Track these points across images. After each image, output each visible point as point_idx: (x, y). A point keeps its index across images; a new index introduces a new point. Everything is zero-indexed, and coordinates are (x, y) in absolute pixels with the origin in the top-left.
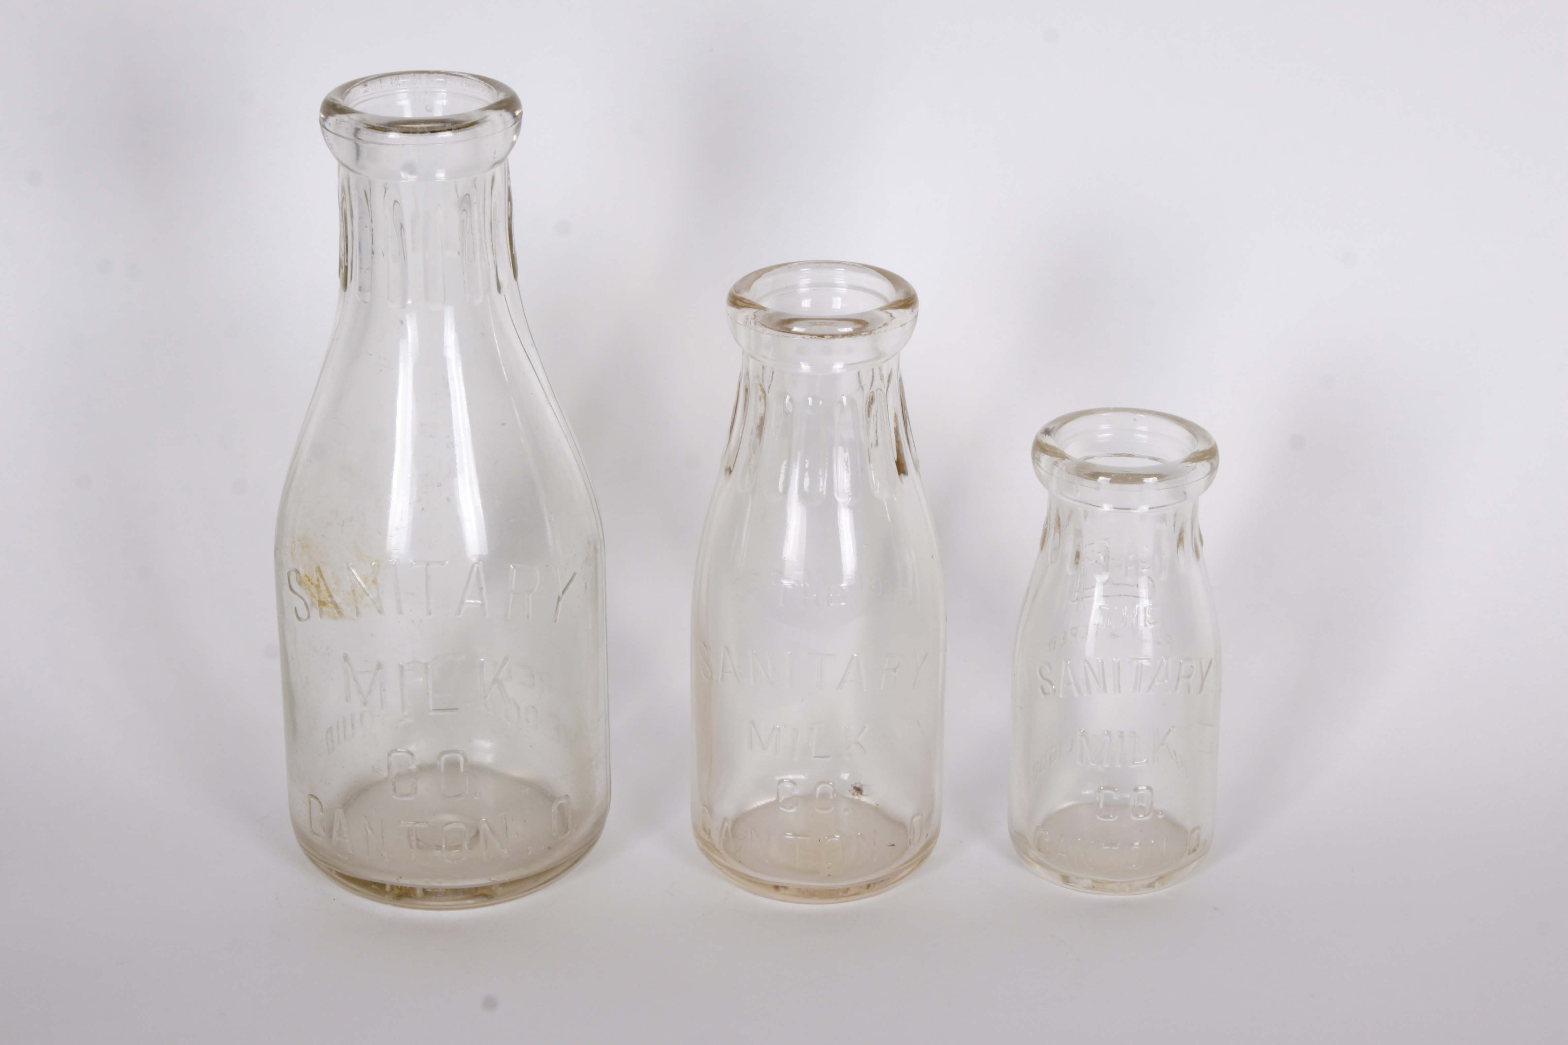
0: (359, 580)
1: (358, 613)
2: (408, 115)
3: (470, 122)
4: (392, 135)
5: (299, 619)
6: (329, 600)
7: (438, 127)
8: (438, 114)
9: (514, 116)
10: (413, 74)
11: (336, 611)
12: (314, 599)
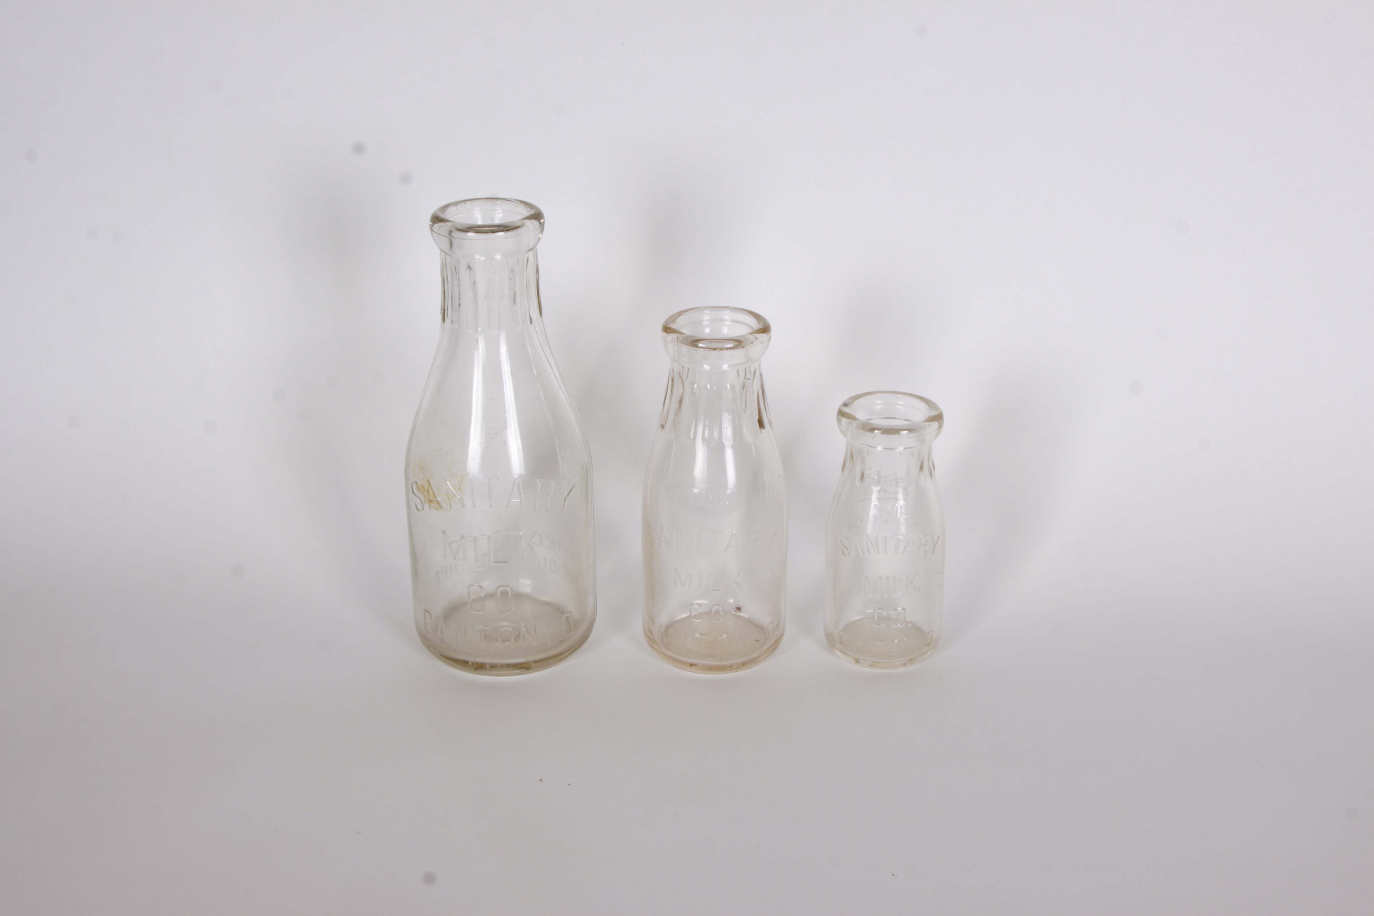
0: (451, 487)
1: (450, 507)
2: (480, 222)
3: (514, 227)
4: (470, 234)
5: (418, 510)
6: (434, 499)
7: (495, 230)
8: (497, 222)
9: (540, 223)
10: (483, 200)
11: (438, 506)
12: (426, 499)
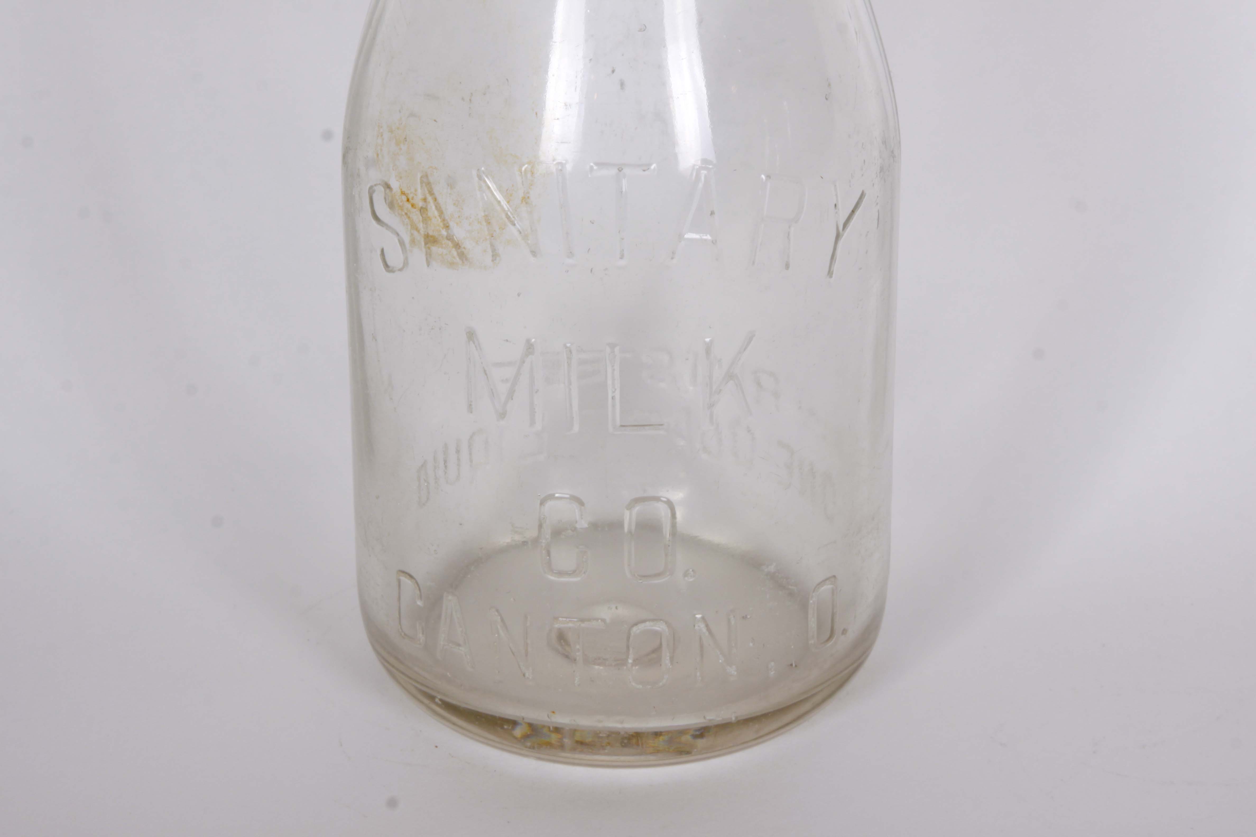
0: (499, 196)
1: (495, 256)
5: (389, 269)
6: (444, 233)
11: (454, 253)
12: (416, 233)
